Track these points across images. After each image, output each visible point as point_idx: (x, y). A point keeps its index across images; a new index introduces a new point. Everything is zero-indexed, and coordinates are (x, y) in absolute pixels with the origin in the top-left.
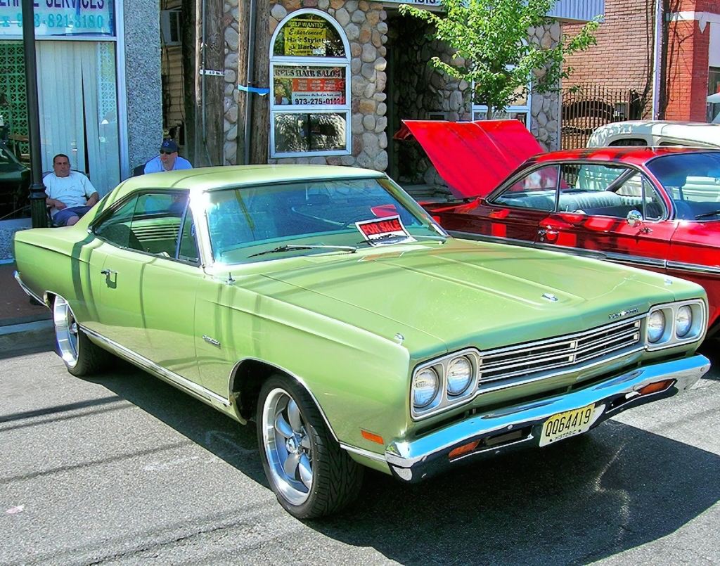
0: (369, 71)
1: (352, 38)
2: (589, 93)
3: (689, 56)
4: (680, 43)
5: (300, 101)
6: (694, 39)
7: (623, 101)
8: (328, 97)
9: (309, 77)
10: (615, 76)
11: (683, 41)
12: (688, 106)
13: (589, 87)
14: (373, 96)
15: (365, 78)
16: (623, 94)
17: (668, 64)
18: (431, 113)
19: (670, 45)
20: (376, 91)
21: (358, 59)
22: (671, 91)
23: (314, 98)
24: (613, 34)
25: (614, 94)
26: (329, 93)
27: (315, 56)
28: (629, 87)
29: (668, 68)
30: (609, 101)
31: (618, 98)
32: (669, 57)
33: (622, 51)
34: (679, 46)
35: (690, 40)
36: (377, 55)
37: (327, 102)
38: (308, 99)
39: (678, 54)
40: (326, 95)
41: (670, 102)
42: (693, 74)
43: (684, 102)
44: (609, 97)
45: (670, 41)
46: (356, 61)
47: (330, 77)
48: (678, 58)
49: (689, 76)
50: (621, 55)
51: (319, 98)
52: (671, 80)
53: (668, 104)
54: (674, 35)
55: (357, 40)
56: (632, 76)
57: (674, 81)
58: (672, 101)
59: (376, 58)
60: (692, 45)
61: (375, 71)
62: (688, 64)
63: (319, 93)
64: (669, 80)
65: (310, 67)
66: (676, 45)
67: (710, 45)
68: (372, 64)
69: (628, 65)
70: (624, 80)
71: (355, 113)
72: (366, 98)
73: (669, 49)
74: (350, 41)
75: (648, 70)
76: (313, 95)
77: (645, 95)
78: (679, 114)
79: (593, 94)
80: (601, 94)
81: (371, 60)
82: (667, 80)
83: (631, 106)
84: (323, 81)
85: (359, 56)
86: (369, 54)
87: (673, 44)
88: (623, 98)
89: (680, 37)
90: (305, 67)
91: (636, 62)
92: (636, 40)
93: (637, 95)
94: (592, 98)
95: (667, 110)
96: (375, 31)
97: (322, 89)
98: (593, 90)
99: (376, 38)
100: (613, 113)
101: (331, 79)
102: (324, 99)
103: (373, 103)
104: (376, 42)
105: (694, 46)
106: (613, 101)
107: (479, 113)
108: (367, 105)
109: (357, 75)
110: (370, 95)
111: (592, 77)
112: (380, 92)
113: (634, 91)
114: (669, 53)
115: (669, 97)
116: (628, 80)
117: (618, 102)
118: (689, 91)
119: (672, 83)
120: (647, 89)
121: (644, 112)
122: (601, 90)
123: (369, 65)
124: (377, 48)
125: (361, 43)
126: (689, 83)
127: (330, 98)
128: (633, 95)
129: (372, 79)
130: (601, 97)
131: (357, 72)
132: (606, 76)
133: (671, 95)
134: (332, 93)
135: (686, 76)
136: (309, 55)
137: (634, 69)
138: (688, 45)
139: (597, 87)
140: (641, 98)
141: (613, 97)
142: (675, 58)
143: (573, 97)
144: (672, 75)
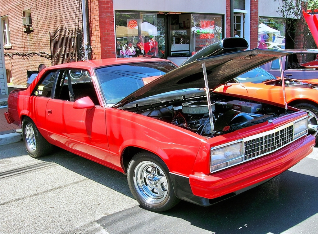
7: (74, 36)
10: (72, 21)
12: (100, 36)
17: (89, 11)
22: (92, 28)
25: (70, 31)
30: (69, 36)
31: (72, 34)
39: (93, 4)
41: (92, 35)
42: (100, 15)
43: (97, 34)
49: (98, 17)
52: (91, 20)
56: (78, 20)
62: (97, 9)
73: (89, 1)
78: (96, 41)
83: (77, 38)
93: (79, 31)
95: (91, 39)
100: (71, 43)
115: (91, 32)
116: (76, 22)
119: (92, 23)
122: (66, 30)
126: (98, 22)
130: (66, 34)
142: (92, 7)
143: (58, 35)
144: (92, 18)
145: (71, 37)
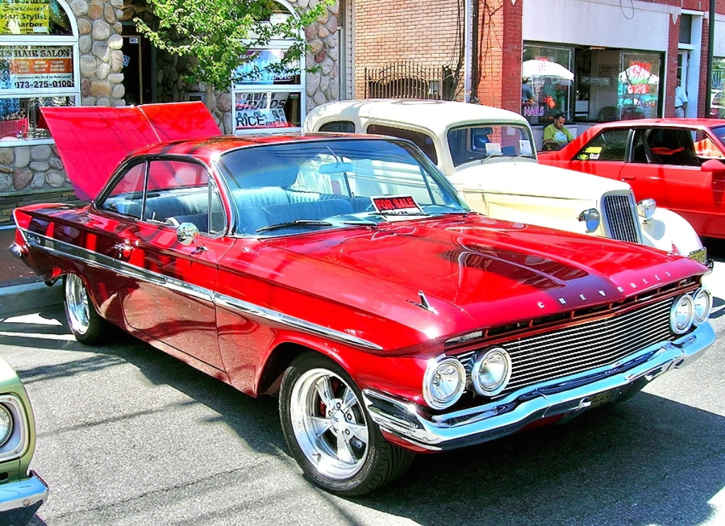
0: (100, 49)
1: (78, 13)
2: (404, 70)
3: (499, 28)
4: (490, 16)
5: (21, 84)
6: (504, 10)
7: (436, 78)
8: (55, 79)
9: (30, 58)
10: (429, 52)
11: (494, 13)
12: (500, 82)
13: (404, 63)
14: (107, 76)
15: (96, 57)
16: (436, 70)
17: (479, 38)
18: (190, 95)
19: (481, 18)
20: (111, 71)
21: (87, 37)
22: (483, 67)
23: (37, 80)
24: (426, 7)
25: (427, 70)
26: (57, 75)
27: (37, 34)
28: (442, 63)
29: (479, 42)
30: (423, 78)
31: (432, 74)
32: (480, 30)
33: (435, 25)
34: (490, 19)
35: (501, 12)
36: (111, 32)
37: (55, 85)
38: (31, 81)
39: (489, 27)
40: (52, 77)
41: (482, 78)
42: (504, 47)
43: (496, 78)
44: (423, 74)
45: (480, 13)
46: (85, 39)
47: (57, 57)
48: (489, 31)
49: (500, 50)
50: (434, 29)
51: (44, 80)
52: (483, 54)
53: (480, 80)
54: (485, 7)
55: (85, 15)
56: (445, 52)
57: (486, 56)
58: (484, 77)
59: (110, 35)
60: (502, 17)
61: (108, 49)
62: (499, 38)
63: (45, 75)
64: (481, 55)
65: (32, 47)
66: (487, 18)
67: (524, 18)
68: (104, 43)
69: (442, 40)
70: (438, 55)
71: (85, 96)
72: (99, 79)
73: (480, 22)
74: (77, 17)
75: (460, 45)
76: (36, 77)
77: (457, 71)
78: (491, 90)
79: (408, 70)
80: (416, 71)
81: (104, 38)
82: (479, 55)
83: (444, 82)
84: (49, 62)
85: (90, 33)
86: (101, 31)
87: (484, 16)
88: (436, 74)
89: (491, 9)
90: (27, 47)
91: (448, 36)
92: (449, 13)
93: (450, 71)
94: (407, 75)
95: (479, 86)
96: (107, 5)
97: (48, 71)
98: (407, 67)
99: (109, 13)
100: (427, 91)
101: (58, 60)
102: (51, 81)
103: (107, 84)
104: (109, 18)
105: (504, 18)
106: (427, 78)
107: (242, 93)
108: (100, 87)
109: (86, 54)
110: (103, 76)
111: (408, 53)
112: (116, 73)
113: (447, 67)
114: (480, 27)
115: (481, 74)
116: (442, 55)
117: (432, 79)
118: (501, 66)
119: (483, 59)
120: (460, 65)
121: (457, 90)
122: (416, 67)
123: (101, 43)
124: (112, 24)
125: (92, 19)
126: (501, 58)
127: (58, 80)
128: (446, 71)
129: (105, 58)
130: (415, 75)
131: (87, 52)
132: (421, 52)
133: (483, 71)
134: (60, 74)
135: (497, 50)
136: (28, 34)
137: (448, 44)
138: (498, 18)
139: (411, 63)
140: (454, 74)
141: (427, 74)
142: (486, 32)
143: (388, 74)
144: (484, 50)
145: (427, 79)
